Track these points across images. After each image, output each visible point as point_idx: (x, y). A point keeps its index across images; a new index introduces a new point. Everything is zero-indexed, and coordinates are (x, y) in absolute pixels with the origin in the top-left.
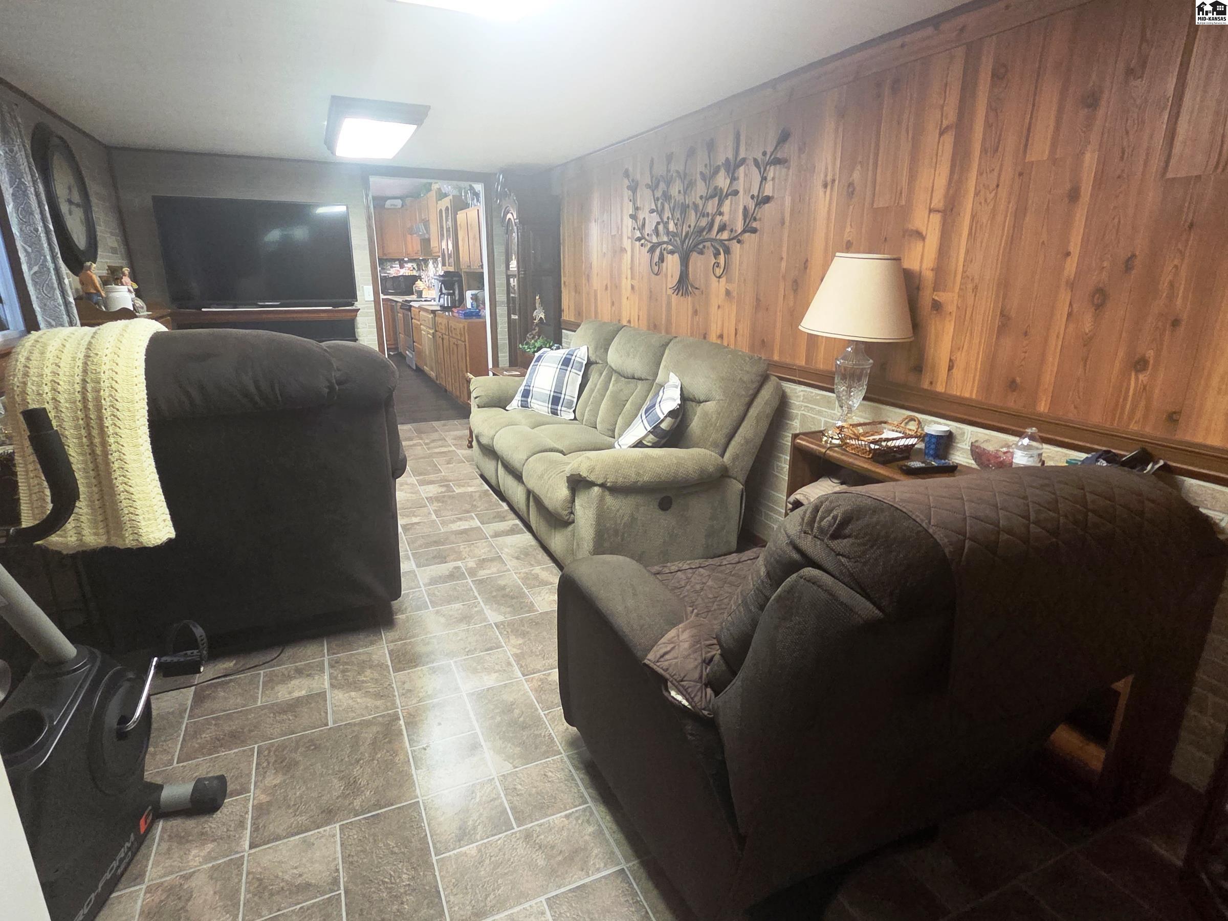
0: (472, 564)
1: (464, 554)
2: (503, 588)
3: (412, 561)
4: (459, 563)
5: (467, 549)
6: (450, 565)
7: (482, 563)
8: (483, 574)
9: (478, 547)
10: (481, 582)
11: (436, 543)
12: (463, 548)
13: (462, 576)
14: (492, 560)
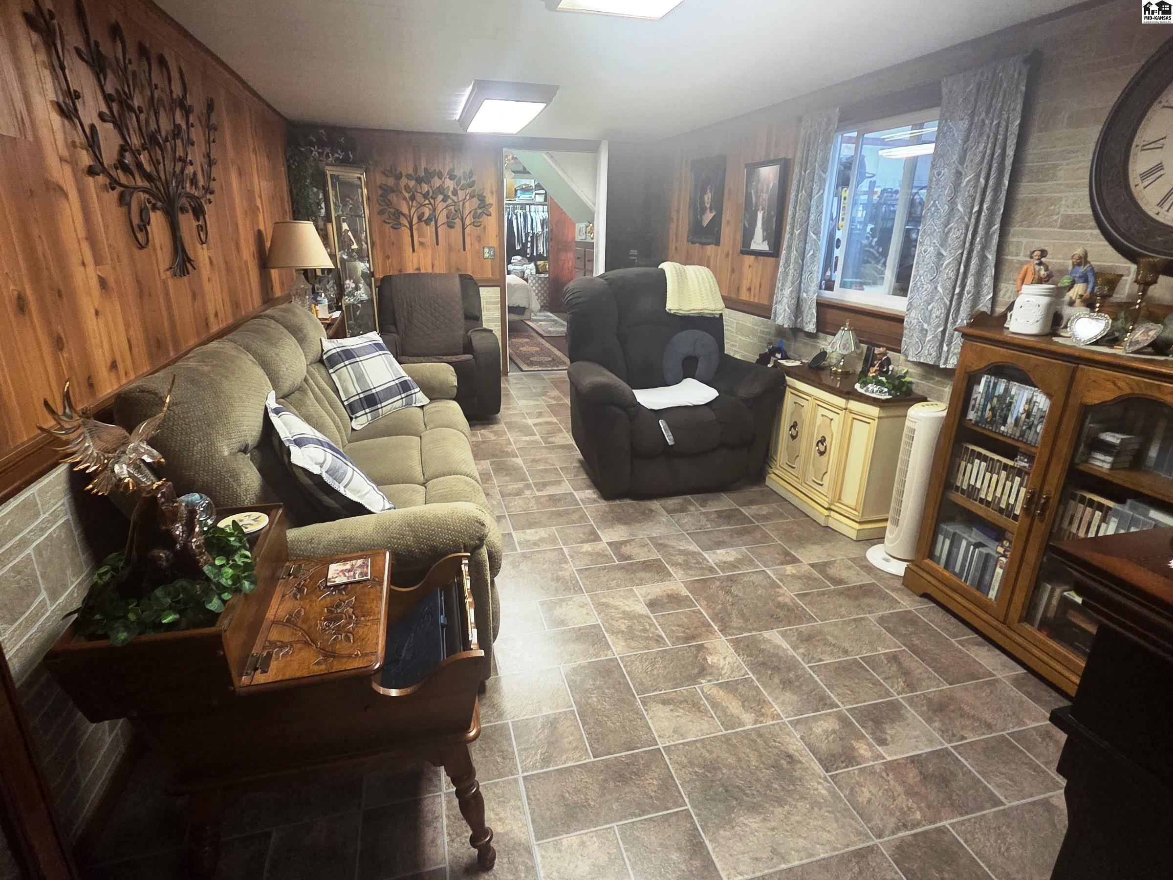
0: (527, 493)
1: (533, 501)
2: (507, 475)
3: (578, 498)
4: (538, 494)
5: (530, 505)
6: (545, 493)
7: (519, 493)
8: (520, 485)
9: (520, 507)
10: (523, 480)
11: (560, 514)
12: (534, 507)
13: (536, 485)
14: (510, 495)
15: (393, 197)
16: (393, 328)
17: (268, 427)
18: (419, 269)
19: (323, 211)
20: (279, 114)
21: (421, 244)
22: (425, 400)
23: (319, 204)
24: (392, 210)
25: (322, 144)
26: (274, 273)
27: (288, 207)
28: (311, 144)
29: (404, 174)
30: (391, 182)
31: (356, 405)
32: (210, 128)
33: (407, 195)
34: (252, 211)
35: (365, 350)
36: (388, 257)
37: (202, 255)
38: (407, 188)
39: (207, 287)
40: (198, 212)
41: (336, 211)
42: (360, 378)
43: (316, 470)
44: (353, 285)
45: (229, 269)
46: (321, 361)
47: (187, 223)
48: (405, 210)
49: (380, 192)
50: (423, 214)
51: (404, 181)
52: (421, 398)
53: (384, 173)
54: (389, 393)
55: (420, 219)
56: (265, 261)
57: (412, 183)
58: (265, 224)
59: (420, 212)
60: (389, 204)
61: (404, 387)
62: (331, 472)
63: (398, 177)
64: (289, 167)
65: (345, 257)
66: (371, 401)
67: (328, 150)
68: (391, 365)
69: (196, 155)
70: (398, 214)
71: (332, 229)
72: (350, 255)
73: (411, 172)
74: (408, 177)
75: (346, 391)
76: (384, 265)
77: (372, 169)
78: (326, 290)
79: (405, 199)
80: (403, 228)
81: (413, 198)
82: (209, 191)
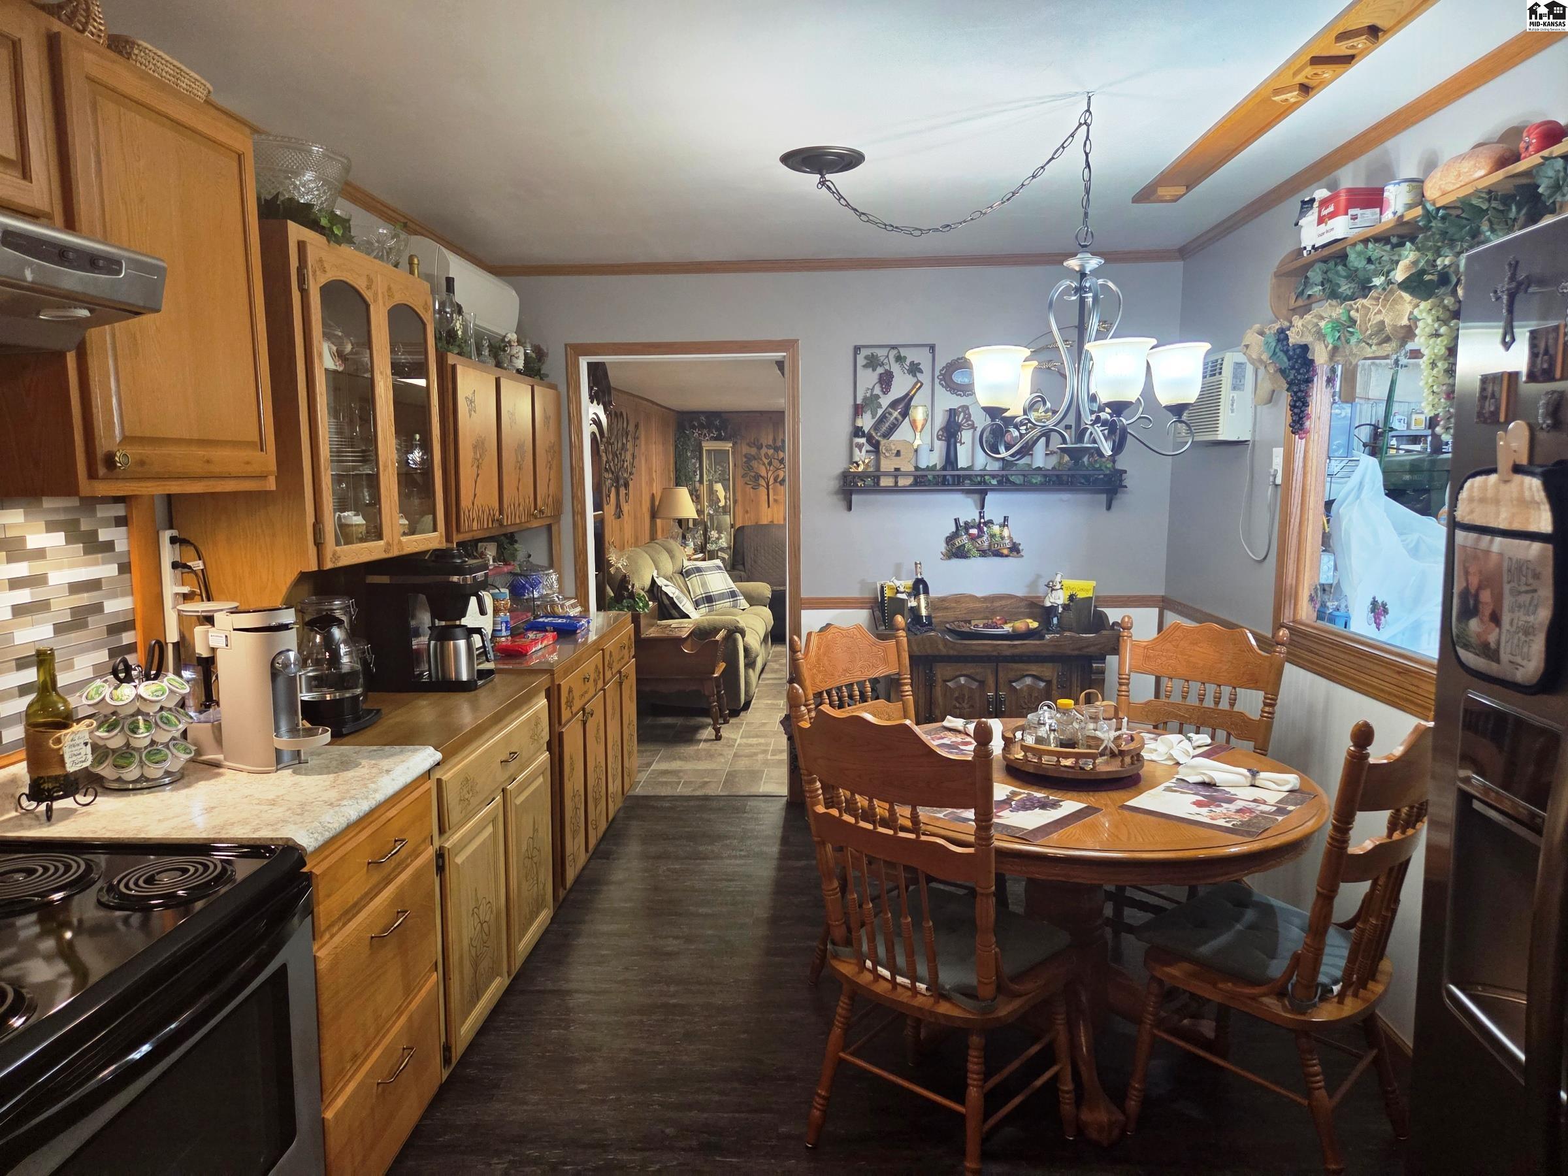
15: (754, 464)
16: (741, 567)
17: (653, 582)
18: (772, 522)
19: (698, 477)
20: (673, 410)
21: (775, 501)
22: (747, 605)
23: (695, 472)
24: (753, 474)
25: (702, 426)
26: (659, 521)
27: (672, 475)
28: (694, 427)
29: (764, 445)
30: (753, 451)
31: (700, 602)
32: (636, 438)
33: (766, 461)
34: (651, 481)
35: (709, 569)
36: (747, 512)
37: (626, 508)
38: (766, 456)
39: (626, 526)
40: (626, 485)
41: (708, 476)
42: (704, 584)
43: (671, 595)
44: (717, 536)
45: (635, 518)
46: (681, 573)
47: (622, 491)
48: (764, 473)
49: (744, 460)
50: (778, 476)
51: (764, 450)
52: (743, 603)
53: (748, 445)
54: (722, 596)
55: (775, 480)
56: (654, 515)
57: (771, 452)
58: (657, 489)
59: (776, 474)
60: (751, 468)
61: (733, 594)
62: (678, 598)
63: (760, 447)
64: (676, 446)
65: (711, 512)
66: (709, 599)
67: (705, 431)
68: (726, 580)
69: (629, 457)
70: (758, 477)
71: (704, 490)
72: (716, 511)
73: (770, 443)
74: (768, 447)
75: (694, 592)
76: (743, 518)
77: (739, 442)
78: (694, 538)
79: (764, 464)
80: (761, 488)
81: (770, 464)
82: (631, 474)
